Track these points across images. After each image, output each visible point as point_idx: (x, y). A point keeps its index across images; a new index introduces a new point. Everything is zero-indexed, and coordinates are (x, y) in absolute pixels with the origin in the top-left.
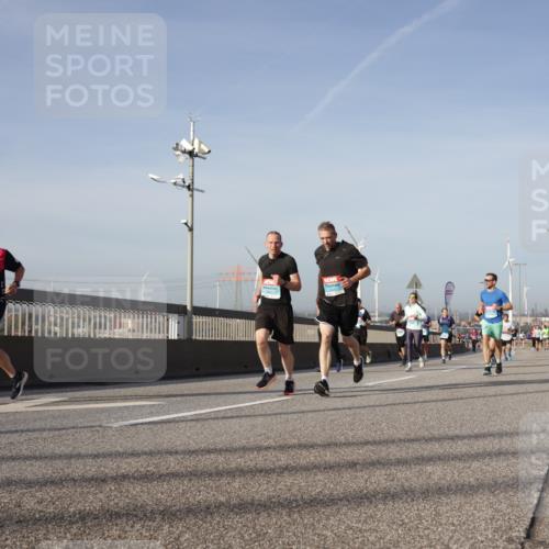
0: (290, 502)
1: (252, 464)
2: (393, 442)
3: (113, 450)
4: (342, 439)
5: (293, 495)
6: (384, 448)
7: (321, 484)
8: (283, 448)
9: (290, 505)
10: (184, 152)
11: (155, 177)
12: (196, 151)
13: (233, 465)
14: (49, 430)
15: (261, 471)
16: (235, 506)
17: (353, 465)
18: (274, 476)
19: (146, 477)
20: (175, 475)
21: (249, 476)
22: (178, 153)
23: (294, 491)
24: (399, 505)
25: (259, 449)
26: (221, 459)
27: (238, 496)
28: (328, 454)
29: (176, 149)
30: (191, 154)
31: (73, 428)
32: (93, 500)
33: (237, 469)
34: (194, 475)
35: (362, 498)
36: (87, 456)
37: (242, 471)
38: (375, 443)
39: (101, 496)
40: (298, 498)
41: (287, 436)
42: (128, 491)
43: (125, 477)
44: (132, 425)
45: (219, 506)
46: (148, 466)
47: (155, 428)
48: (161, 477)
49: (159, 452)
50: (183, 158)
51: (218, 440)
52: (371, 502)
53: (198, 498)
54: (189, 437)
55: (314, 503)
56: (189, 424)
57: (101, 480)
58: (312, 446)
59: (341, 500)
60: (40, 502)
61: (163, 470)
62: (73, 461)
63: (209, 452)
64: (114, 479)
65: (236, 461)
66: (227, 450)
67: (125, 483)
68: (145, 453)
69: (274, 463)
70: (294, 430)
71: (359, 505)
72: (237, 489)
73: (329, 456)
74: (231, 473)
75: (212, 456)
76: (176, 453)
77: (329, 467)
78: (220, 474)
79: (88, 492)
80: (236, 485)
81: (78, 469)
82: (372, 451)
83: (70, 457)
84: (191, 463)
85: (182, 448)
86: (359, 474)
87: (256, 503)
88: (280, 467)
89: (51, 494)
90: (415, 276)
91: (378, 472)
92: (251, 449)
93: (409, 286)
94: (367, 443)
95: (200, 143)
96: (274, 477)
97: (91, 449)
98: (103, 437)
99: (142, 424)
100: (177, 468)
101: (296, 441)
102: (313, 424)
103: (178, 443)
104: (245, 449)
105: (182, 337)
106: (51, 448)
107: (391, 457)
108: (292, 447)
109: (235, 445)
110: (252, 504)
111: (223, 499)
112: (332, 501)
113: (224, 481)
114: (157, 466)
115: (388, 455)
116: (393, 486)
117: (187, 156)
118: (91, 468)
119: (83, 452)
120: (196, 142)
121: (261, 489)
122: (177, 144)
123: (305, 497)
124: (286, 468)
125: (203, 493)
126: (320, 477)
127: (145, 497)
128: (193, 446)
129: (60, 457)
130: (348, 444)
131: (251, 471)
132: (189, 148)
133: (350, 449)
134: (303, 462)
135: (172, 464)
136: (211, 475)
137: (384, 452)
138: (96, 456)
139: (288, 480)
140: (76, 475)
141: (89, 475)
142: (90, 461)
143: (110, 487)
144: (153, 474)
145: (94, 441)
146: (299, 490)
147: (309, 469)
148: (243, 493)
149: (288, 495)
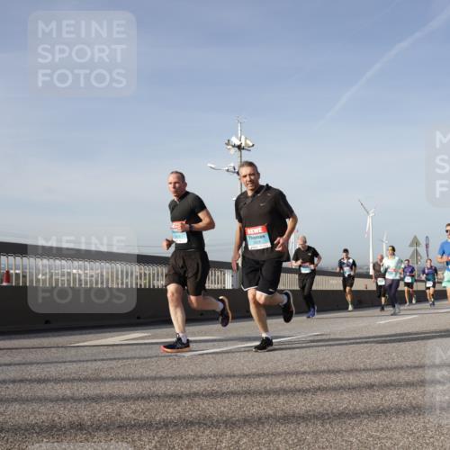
0: (323, 415)
1: (292, 385)
2: (402, 368)
3: (187, 373)
4: (362, 366)
5: (325, 410)
6: (395, 373)
7: (346, 401)
8: (315, 373)
9: (323, 417)
10: (234, 146)
11: (213, 166)
12: (243, 145)
13: (278, 386)
14: (139, 358)
15: (299, 391)
16: (280, 418)
17: (371, 386)
19: (212, 395)
20: (234, 393)
21: (290, 395)
22: (229, 147)
23: (326, 406)
24: (409, 418)
25: (297, 373)
26: (268, 381)
27: (282, 410)
29: (228, 144)
30: (239, 147)
31: (156, 356)
32: (173, 411)
33: (281, 389)
34: (248, 393)
35: (379, 413)
36: (167, 378)
37: (284, 390)
38: (387, 369)
39: (177, 408)
40: (329, 412)
41: (318, 363)
42: (199, 405)
43: (196, 394)
44: (200, 355)
45: (269, 417)
46: (213, 386)
47: (218, 357)
48: (223, 395)
49: (221, 376)
50: (234, 151)
51: (265, 366)
52: (386, 416)
53: (252, 411)
54: (243, 365)
55: (343, 416)
56: (243, 354)
57: (178, 397)
58: (338, 372)
59: (363, 414)
60: (134, 413)
61: (225, 390)
62: (157, 381)
63: (259, 375)
64: (188, 396)
65: (280, 383)
66: (272, 375)
67: (196, 399)
68: (211, 377)
69: (309, 385)
70: (323, 359)
71: (377, 418)
72: (281, 404)
73: (352, 379)
74: (277, 392)
75: (262, 379)
76: (234, 376)
77: (352, 388)
78: (268, 393)
79: (169, 406)
80: (281, 401)
81: (161, 388)
82: (386, 376)
83: (154, 379)
84: (245, 384)
85: (239, 372)
86: (376, 394)
87: (297, 415)
88: (314, 388)
89: (142, 406)
90: (415, 237)
91: (391, 392)
92: (291, 374)
93: (411, 245)
94: (381, 369)
95: (246, 138)
96: (309, 396)
97: (169, 373)
98: (179, 364)
99: (207, 354)
100: (235, 388)
101: (326, 368)
102: (338, 354)
103: (235, 369)
104: (286, 374)
105: (236, 287)
106: (141, 372)
107: (401, 380)
108: (323, 372)
109: (279, 370)
110: (294, 416)
111: (271, 412)
112: (355, 415)
113: (271, 398)
114: (219, 386)
115: (399, 378)
116: (404, 403)
117: (236, 149)
118: (171, 388)
119: (164, 375)
120: (243, 138)
121: (299, 405)
122: (229, 141)
123: (334, 411)
124: (319, 389)
125: (255, 407)
126: (345, 395)
127: (211, 409)
128: (246, 371)
129: (147, 378)
130: (366, 370)
131: (291, 391)
132: (238, 143)
133: (368, 373)
134: (331, 384)
135: (231, 385)
136: (261, 393)
137: (394, 376)
138: (174, 378)
139: (320, 398)
140: (159, 393)
141: (169, 392)
142: (169, 382)
143: (185, 402)
144: (217, 392)
145: (172, 367)
146: (329, 406)
147: (336, 389)
148: (286, 408)
149: (321, 410)
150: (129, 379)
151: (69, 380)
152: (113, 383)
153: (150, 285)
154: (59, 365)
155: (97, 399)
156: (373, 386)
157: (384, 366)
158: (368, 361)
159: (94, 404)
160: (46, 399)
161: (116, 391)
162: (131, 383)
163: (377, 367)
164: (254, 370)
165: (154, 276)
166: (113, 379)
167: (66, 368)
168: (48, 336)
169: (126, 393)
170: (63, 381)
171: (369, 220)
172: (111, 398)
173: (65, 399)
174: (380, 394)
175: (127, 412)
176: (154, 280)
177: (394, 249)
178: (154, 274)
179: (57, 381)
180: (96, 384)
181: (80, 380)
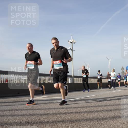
0: (97, 119)
1: (88, 110)
2: (120, 105)
3: (58, 107)
4: (108, 104)
5: (98, 117)
6: (118, 106)
7: (104, 115)
8: (95, 106)
10: (70, 42)
12: (73, 42)
13: (84, 111)
15: (91, 112)
16: (85, 120)
17: (111, 110)
18: (94, 113)
19: (66, 113)
20: (72, 113)
21: (88, 113)
22: (69, 43)
23: (98, 116)
25: (90, 107)
26: (82, 109)
28: (105, 108)
29: (69, 42)
30: (72, 43)
32: (55, 118)
34: (76, 113)
35: (114, 118)
36: (53, 109)
37: (86, 112)
38: (116, 105)
39: (56, 117)
42: (62, 116)
43: (61, 113)
46: (66, 111)
48: (69, 113)
49: (68, 108)
50: (70, 44)
51: (81, 105)
55: (103, 119)
57: (56, 114)
58: (102, 106)
59: (109, 118)
61: (69, 112)
62: (50, 110)
63: (79, 108)
64: (59, 114)
66: (83, 107)
67: (61, 115)
68: (65, 108)
69: (93, 110)
72: (85, 116)
74: (84, 112)
75: (80, 108)
76: (72, 108)
77: (106, 111)
78: (81, 112)
79: (53, 117)
80: (85, 115)
81: (51, 111)
82: (115, 107)
83: (49, 109)
84: (75, 110)
85: (73, 107)
86: (113, 112)
87: (90, 119)
89: (46, 117)
91: (117, 112)
92: (88, 107)
94: (114, 105)
95: (74, 40)
97: (54, 107)
100: (72, 111)
106: (45, 107)
108: (97, 106)
111: (83, 118)
112: (107, 118)
113: (83, 114)
114: (68, 111)
115: (119, 108)
117: (71, 43)
119: (52, 108)
120: (73, 40)
121: (91, 116)
122: (69, 41)
123: (101, 117)
124: (96, 111)
125: (78, 117)
126: (104, 113)
127: (66, 118)
128: (75, 106)
129: (47, 109)
130: (109, 105)
131: (88, 112)
132: (71, 41)
133: (110, 106)
134: (100, 110)
136: (80, 113)
138: (55, 109)
139: (97, 114)
140: (51, 113)
141: (53, 113)
142: (53, 110)
143: (58, 115)
144: (67, 112)
145: (54, 105)
146: (99, 116)
147: (101, 111)
148: (87, 117)
149: (97, 117)
150: (42, 109)
151: (25, 110)
152: (38, 110)
153: (47, 82)
154: (22, 105)
155: (33, 115)
156: (112, 110)
157: (114, 104)
158: (110, 103)
159: (32, 116)
160: (19, 115)
161: (38, 113)
162: (43, 110)
163: (113, 104)
164: (77, 106)
165: (48, 80)
166: (37, 109)
167: (24, 106)
168: (19, 97)
169: (41, 113)
170: (23, 110)
171: (109, 63)
172: (37, 114)
173: (24, 115)
174: (114, 112)
175: (42, 119)
176: (48, 81)
177: (114, 70)
178: (48, 79)
179: (22, 110)
180: (33, 111)
181: (28, 110)
